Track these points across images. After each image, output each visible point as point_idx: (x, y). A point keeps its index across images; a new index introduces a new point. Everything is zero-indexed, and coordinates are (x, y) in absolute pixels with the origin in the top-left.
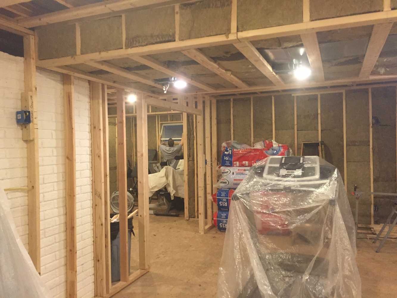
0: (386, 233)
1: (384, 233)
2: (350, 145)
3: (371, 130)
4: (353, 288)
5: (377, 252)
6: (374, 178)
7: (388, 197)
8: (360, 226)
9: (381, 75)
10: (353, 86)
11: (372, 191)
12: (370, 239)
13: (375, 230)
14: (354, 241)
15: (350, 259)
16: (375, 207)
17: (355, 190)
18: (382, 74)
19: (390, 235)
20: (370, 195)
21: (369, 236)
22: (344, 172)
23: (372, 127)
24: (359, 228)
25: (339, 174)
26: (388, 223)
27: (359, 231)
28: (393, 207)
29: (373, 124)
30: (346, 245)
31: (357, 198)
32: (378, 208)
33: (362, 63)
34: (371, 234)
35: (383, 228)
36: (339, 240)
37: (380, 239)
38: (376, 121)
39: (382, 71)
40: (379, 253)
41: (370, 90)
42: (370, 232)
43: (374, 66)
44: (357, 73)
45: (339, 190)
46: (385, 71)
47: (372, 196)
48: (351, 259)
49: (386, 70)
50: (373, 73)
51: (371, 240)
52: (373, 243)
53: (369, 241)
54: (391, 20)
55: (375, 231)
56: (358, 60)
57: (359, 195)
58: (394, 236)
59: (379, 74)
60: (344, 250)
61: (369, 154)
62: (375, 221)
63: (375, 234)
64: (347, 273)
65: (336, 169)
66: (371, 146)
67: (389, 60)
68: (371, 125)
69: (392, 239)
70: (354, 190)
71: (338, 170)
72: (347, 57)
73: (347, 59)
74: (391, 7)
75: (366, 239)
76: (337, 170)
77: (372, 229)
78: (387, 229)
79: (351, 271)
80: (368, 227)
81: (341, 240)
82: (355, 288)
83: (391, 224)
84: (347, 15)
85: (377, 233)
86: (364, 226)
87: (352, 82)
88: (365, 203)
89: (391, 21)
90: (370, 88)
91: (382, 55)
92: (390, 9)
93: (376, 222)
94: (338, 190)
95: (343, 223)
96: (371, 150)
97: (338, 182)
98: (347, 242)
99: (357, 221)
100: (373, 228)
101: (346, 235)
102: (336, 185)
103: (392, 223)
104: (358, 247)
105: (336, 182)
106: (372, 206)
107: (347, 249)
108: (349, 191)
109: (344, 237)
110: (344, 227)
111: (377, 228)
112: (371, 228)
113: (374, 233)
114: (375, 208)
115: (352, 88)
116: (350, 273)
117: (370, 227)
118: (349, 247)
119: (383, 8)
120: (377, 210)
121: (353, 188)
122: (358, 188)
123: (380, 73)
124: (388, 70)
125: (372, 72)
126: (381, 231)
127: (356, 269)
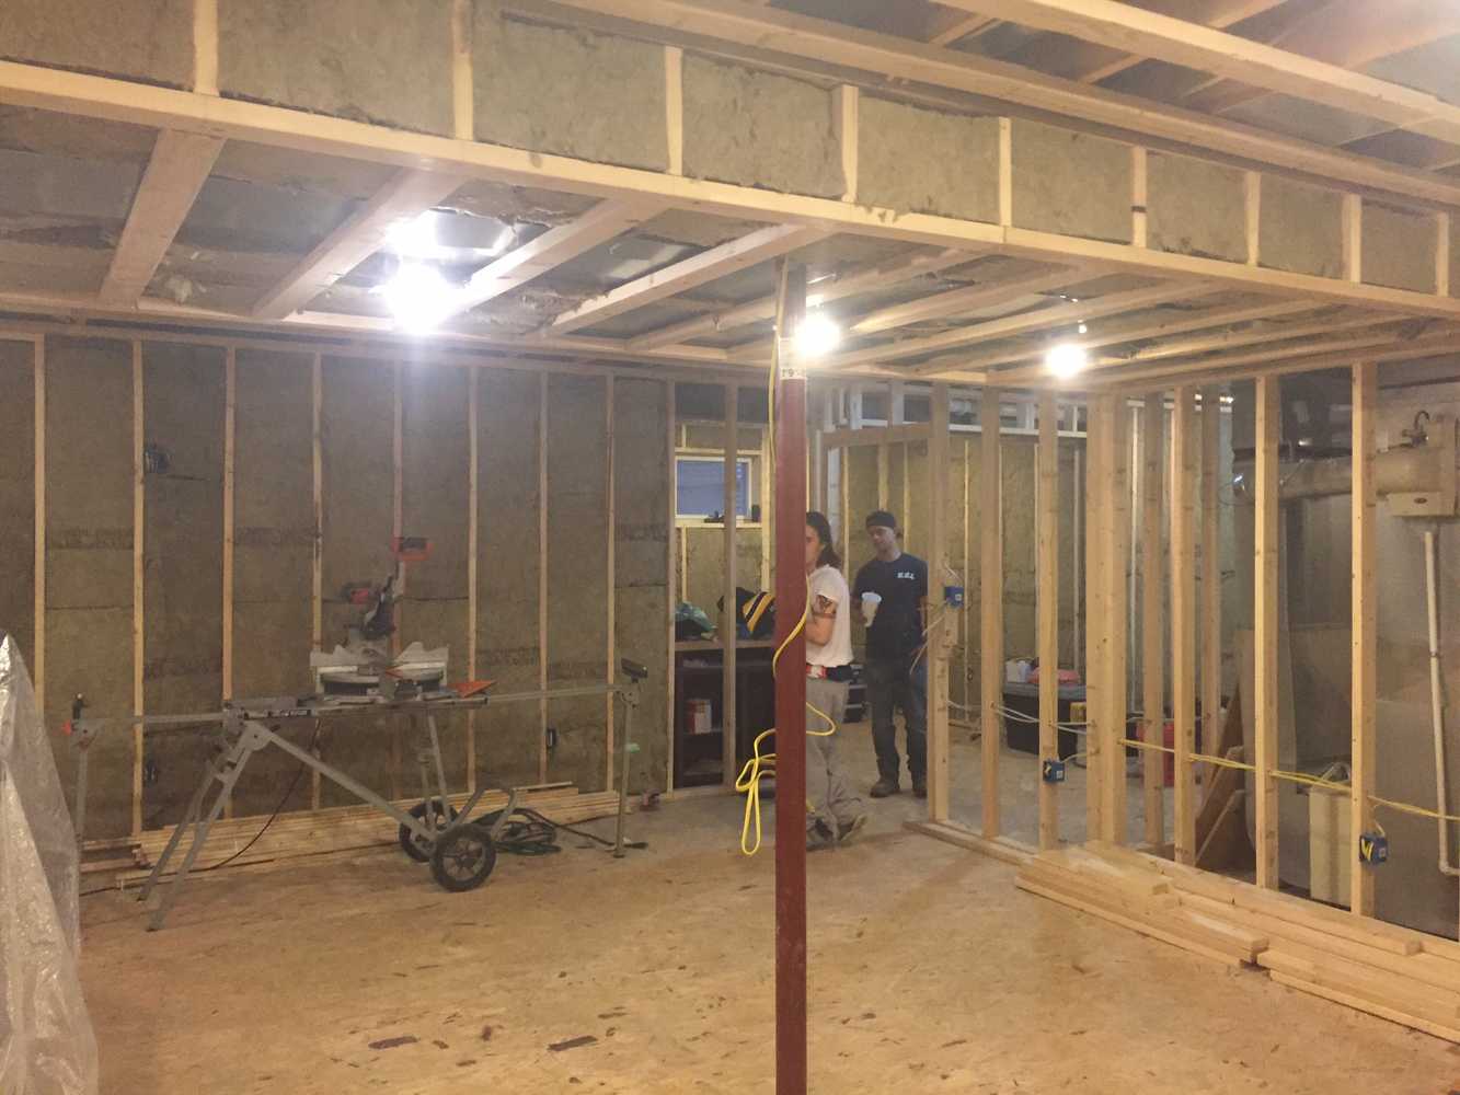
0: (184, 856)
1: (179, 857)
2: (61, 547)
3: (139, 491)
4: (67, 1080)
5: (151, 930)
6: (145, 664)
7: (192, 728)
8: (90, 845)
9: (180, 303)
10: (73, 321)
11: (139, 711)
12: (127, 887)
13: (146, 852)
14: (72, 905)
15: (55, 976)
16: (150, 771)
17: (76, 714)
18: (183, 300)
19: (198, 858)
20: (131, 728)
21: (123, 879)
22: (32, 647)
23: (143, 482)
24: (87, 856)
25: (19, 658)
26: (193, 820)
27: (90, 867)
28: (208, 761)
29: (145, 473)
30: (41, 927)
31: (83, 745)
32: (157, 772)
33: (114, 248)
34: (131, 869)
35: (174, 841)
36: (13, 913)
37: (162, 879)
38: (159, 461)
39: (184, 291)
40: (161, 933)
41: (137, 349)
42: (128, 862)
43: (155, 268)
44: (94, 281)
45: (17, 718)
46: (193, 291)
47: (139, 729)
48: (62, 977)
49: (194, 289)
50: (151, 292)
51: (128, 891)
52: (139, 899)
53: (125, 897)
54: (217, 130)
55: (145, 855)
56: (99, 235)
57: (91, 732)
58: (209, 861)
59: (172, 298)
60: (34, 945)
61: (132, 580)
62: (147, 820)
63: (144, 868)
64: (44, 1031)
65: (6, 640)
66: (138, 550)
67: (205, 258)
68: (140, 474)
69: (205, 874)
70: (71, 717)
71: (13, 640)
72: (57, 215)
73: (57, 223)
74: (217, 86)
75: (112, 892)
76: (10, 642)
77: (135, 851)
78: (186, 841)
79: (59, 1022)
80: (121, 844)
81: (23, 910)
82: (75, 1079)
83: (202, 820)
84: (66, 68)
85: (153, 860)
86: (105, 844)
87: (75, 311)
88: (113, 759)
89: (216, 134)
90: (137, 339)
91: (185, 236)
92: (217, 94)
93: (152, 824)
94: (12, 720)
95: (33, 844)
96: (138, 565)
97: (12, 689)
98: (44, 915)
99: (81, 829)
100: (139, 846)
101: (43, 888)
102: (5, 703)
103: (205, 814)
104: (84, 926)
105: (5, 691)
106: (138, 769)
107: (46, 943)
108: (51, 720)
109: (35, 897)
110: (32, 860)
111: (153, 843)
112: (132, 847)
113: (143, 863)
114: (147, 772)
115: (72, 331)
116: (55, 1030)
117: (130, 843)
118: (53, 931)
119: (194, 83)
120: (153, 777)
121: (69, 706)
122: (86, 707)
123: (177, 298)
124: (203, 290)
125: (147, 288)
126: (169, 851)
127: (80, 1008)
